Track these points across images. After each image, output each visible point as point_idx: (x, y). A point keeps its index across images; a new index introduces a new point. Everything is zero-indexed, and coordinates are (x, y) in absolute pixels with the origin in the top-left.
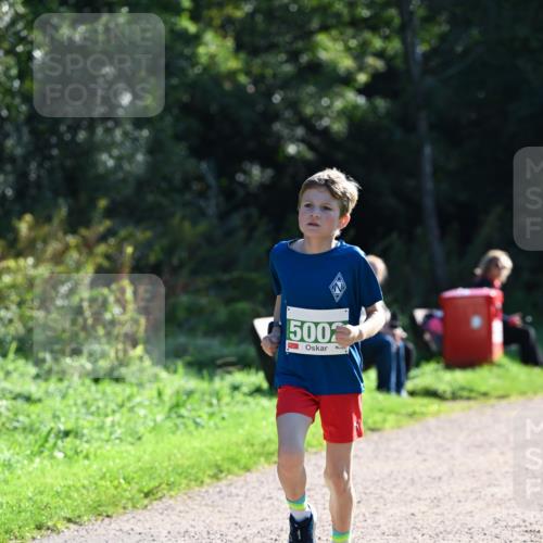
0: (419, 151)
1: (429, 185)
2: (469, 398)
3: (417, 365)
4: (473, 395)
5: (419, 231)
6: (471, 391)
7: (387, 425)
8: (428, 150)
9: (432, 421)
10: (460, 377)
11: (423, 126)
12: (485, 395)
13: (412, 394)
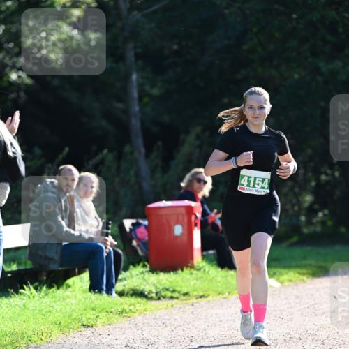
0: (127, 78)
1: (136, 108)
2: (172, 298)
3: (126, 269)
4: (175, 295)
5: (127, 148)
6: (174, 291)
7: (100, 322)
8: (134, 77)
9: (139, 319)
10: (164, 279)
11: (130, 55)
12: (186, 294)
13: (121, 294)
